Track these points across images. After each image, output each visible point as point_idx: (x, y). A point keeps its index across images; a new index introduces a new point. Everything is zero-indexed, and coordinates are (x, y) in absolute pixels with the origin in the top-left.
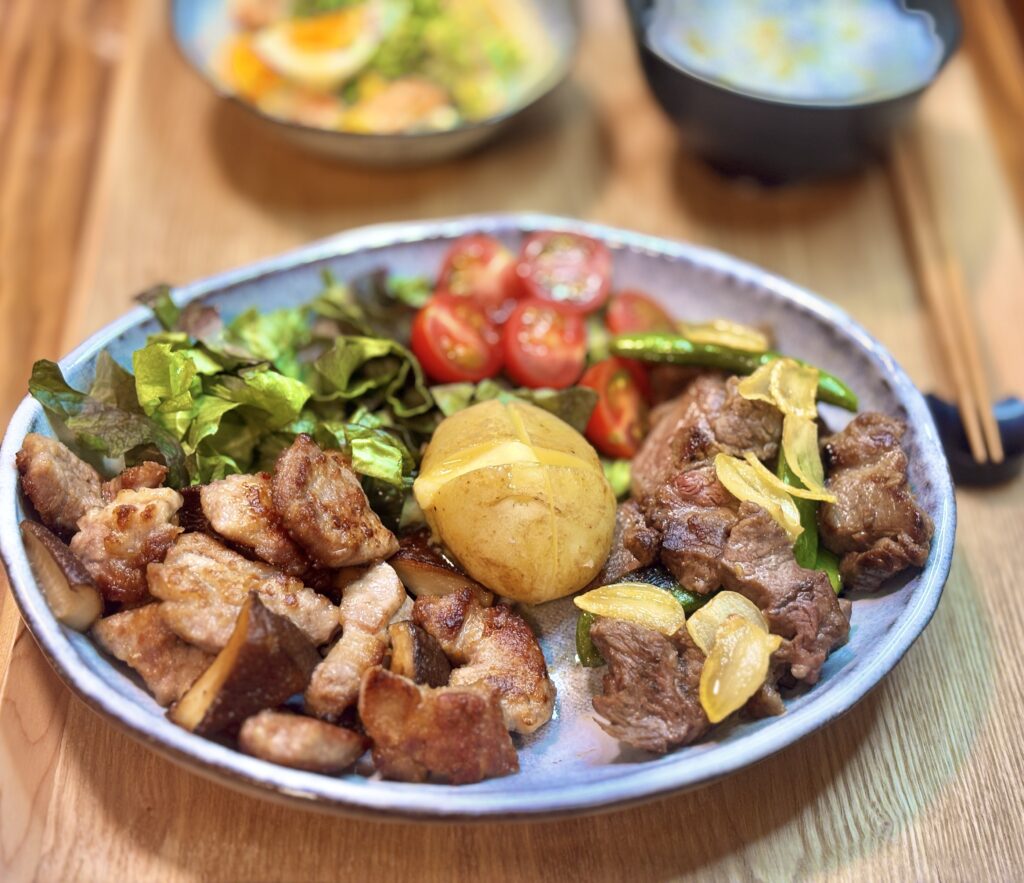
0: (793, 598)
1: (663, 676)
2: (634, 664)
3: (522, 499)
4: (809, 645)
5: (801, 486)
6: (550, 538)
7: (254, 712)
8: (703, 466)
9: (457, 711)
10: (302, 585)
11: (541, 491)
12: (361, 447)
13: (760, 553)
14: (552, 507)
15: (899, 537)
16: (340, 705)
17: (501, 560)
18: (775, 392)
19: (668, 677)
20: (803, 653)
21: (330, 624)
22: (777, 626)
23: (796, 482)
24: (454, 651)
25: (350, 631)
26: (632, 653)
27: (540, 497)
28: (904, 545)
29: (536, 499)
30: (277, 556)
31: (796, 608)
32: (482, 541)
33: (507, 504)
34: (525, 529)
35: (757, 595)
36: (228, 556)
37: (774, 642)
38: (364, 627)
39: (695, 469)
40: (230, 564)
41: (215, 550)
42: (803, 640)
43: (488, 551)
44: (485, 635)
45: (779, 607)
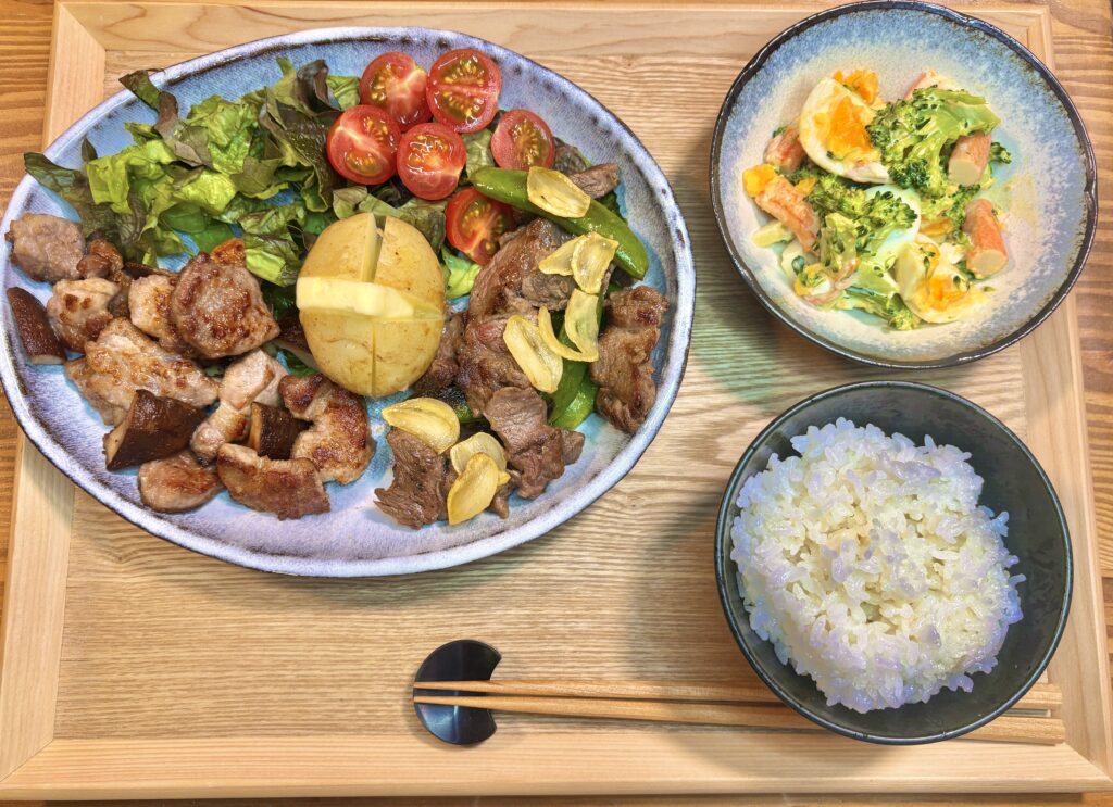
0: (526, 450)
1: (428, 481)
3: (353, 342)
4: (530, 481)
5: (573, 349)
8: (498, 319)
14: (374, 354)
16: (210, 457)
20: (526, 485)
21: (210, 398)
24: (303, 419)
25: (224, 404)
27: (366, 345)
29: (363, 345)
31: (526, 457)
33: (341, 344)
37: (504, 479)
38: (233, 404)
40: (143, 349)
41: (135, 335)
42: (527, 478)
44: (326, 411)
45: (515, 454)
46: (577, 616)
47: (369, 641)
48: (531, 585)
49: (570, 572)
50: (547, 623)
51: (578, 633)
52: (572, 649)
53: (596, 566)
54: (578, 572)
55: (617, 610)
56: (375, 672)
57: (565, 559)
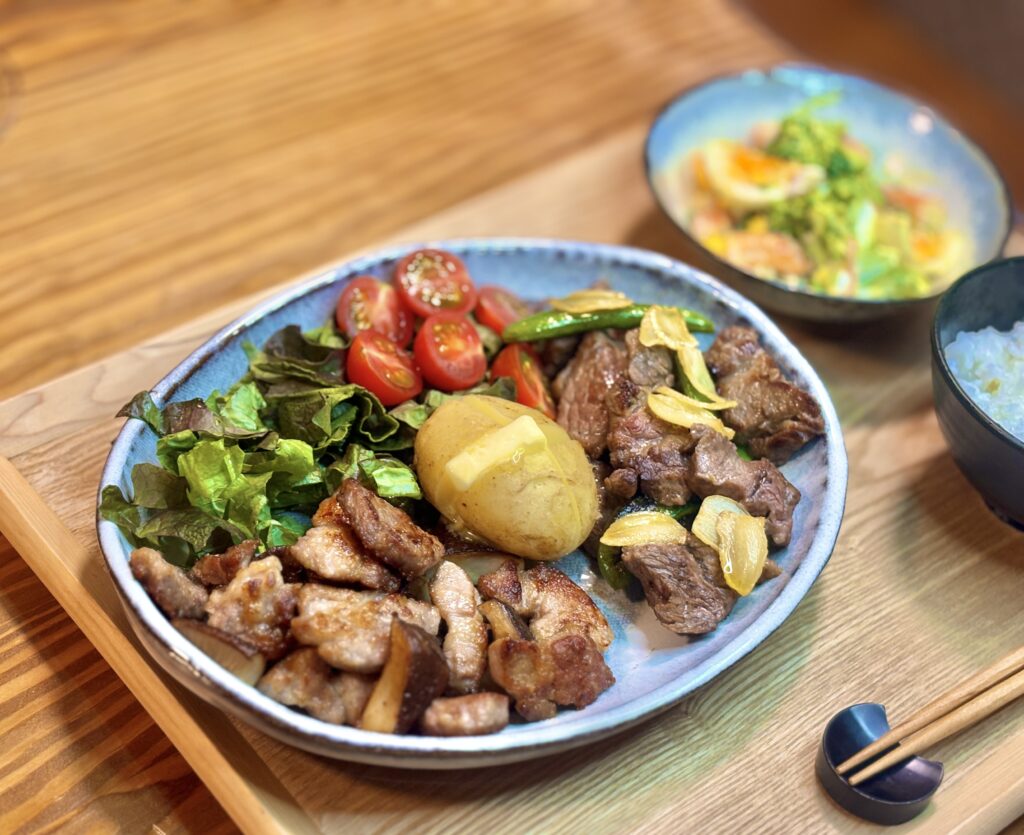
0: (758, 486)
1: (692, 575)
2: (670, 573)
3: (539, 479)
4: (780, 516)
5: (710, 401)
6: (570, 505)
7: (427, 704)
8: (638, 408)
9: (570, 652)
10: (405, 597)
11: (551, 469)
12: (381, 475)
13: (720, 460)
14: (564, 480)
15: (799, 417)
16: (476, 678)
17: (538, 534)
18: (661, 335)
19: (695, 574)
20: (779, 524)
21: (436, 622)
22: (754, 511)
23: (704, 399)
24: (523, 611)
25: (454, 620)
26: (664, 566)
27: (554, 475)
28: (805, 422)
29: (550, 477)
30: (380, 581)
31: (763, 493)
32: (520, 523)
33: (530, 488)
34: (551, 504)
35: (734, 492)
36: (345, 594)
37: (760, 522)
38: (465, 614)
39: (633, 412)
40: (349, 599)
41: (331, 592)
42: (776, 514)
43: (526, 529)
44: (539, 591)
45: (751, 496)
46: (899, 659)
47: (748, 793)
48: (837, 659)
49: (857, 629)
50: (882, 679)
51: (915, 672)
52: (923, 687)
53: (872, 612)
54: (863, 625)
55: (926, 634)
56: (782, 815)
57: (840, 623)
